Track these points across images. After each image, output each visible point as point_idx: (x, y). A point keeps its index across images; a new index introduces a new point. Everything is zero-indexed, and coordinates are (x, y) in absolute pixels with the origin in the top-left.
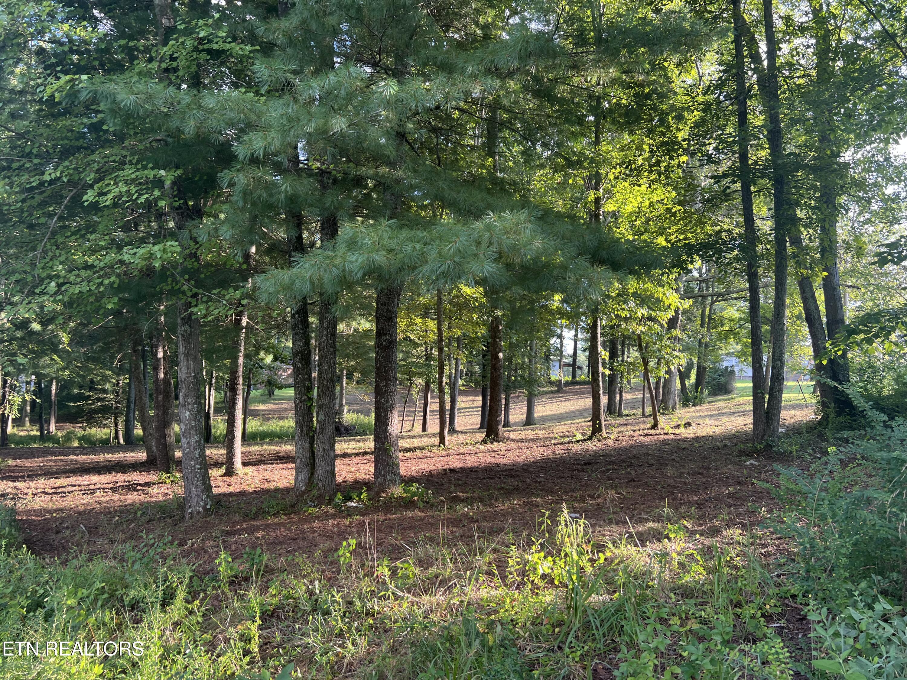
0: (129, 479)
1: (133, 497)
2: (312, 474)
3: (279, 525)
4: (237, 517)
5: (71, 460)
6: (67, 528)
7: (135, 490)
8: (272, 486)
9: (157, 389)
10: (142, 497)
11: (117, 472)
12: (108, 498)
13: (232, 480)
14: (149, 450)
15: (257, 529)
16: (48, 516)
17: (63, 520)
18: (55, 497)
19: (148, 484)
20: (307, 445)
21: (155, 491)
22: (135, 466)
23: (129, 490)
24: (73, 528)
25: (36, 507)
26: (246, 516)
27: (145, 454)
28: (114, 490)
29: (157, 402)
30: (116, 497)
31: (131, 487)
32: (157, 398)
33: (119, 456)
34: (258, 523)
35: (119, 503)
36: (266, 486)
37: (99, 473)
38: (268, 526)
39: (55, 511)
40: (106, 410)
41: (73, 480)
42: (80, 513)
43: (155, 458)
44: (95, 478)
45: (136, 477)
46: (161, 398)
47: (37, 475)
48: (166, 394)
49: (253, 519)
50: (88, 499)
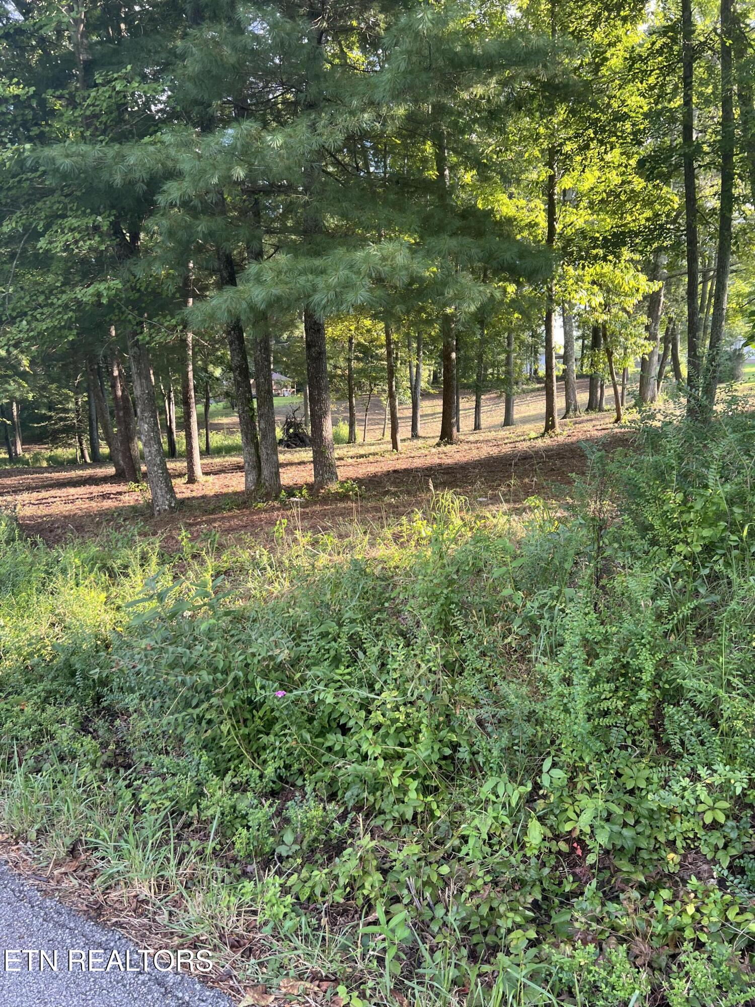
0: (103, 490)
1: (107, 504)
2: (259, 475)
3: (233, 517)
4: (197, 513)
5: (47, 478)
6: (58, 528)
7: (109, 498)
8: (230, 490)
9: (117, 406)
10: (116, 504)
11: (90, 485)
12: (86, 506)
13: (194, 486)
14: (117, 465)
15: (215, 520)
16: (40, 520)
17: (53, 523)
18: (41, 506)
19: (120, 493)
20: (253, 451)
21: (127, 498)
22: (105, 480)
23: (104, 498)
24: (64, 527)
25: (28, 514)
26: (206, 512)
27: (114, 469)
28: (91, 499)
29: (119, 417)
30: (94, 504)
31: (106, 496)
32: (118, 414)
33: (89, 472)
34: (216, 516)
35: (96, 509)
36: (225, 490)
37: (75, 486)
38: (223, 518)
39: (45, 516)
40: (69, 430)
41: (53, 492)
42: (65, 517)
43: (123, 471)
44: (72, 491)
45: (107, 488)
46: (121, 414)
47: (20, 491)
48: (126, 410)
49: (212, 514)
50: (69, 506)
